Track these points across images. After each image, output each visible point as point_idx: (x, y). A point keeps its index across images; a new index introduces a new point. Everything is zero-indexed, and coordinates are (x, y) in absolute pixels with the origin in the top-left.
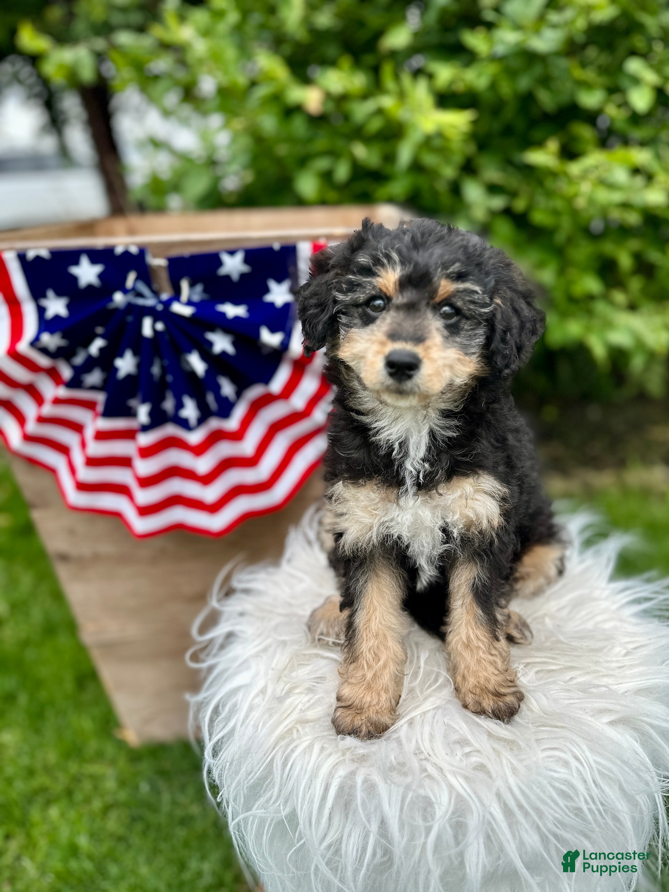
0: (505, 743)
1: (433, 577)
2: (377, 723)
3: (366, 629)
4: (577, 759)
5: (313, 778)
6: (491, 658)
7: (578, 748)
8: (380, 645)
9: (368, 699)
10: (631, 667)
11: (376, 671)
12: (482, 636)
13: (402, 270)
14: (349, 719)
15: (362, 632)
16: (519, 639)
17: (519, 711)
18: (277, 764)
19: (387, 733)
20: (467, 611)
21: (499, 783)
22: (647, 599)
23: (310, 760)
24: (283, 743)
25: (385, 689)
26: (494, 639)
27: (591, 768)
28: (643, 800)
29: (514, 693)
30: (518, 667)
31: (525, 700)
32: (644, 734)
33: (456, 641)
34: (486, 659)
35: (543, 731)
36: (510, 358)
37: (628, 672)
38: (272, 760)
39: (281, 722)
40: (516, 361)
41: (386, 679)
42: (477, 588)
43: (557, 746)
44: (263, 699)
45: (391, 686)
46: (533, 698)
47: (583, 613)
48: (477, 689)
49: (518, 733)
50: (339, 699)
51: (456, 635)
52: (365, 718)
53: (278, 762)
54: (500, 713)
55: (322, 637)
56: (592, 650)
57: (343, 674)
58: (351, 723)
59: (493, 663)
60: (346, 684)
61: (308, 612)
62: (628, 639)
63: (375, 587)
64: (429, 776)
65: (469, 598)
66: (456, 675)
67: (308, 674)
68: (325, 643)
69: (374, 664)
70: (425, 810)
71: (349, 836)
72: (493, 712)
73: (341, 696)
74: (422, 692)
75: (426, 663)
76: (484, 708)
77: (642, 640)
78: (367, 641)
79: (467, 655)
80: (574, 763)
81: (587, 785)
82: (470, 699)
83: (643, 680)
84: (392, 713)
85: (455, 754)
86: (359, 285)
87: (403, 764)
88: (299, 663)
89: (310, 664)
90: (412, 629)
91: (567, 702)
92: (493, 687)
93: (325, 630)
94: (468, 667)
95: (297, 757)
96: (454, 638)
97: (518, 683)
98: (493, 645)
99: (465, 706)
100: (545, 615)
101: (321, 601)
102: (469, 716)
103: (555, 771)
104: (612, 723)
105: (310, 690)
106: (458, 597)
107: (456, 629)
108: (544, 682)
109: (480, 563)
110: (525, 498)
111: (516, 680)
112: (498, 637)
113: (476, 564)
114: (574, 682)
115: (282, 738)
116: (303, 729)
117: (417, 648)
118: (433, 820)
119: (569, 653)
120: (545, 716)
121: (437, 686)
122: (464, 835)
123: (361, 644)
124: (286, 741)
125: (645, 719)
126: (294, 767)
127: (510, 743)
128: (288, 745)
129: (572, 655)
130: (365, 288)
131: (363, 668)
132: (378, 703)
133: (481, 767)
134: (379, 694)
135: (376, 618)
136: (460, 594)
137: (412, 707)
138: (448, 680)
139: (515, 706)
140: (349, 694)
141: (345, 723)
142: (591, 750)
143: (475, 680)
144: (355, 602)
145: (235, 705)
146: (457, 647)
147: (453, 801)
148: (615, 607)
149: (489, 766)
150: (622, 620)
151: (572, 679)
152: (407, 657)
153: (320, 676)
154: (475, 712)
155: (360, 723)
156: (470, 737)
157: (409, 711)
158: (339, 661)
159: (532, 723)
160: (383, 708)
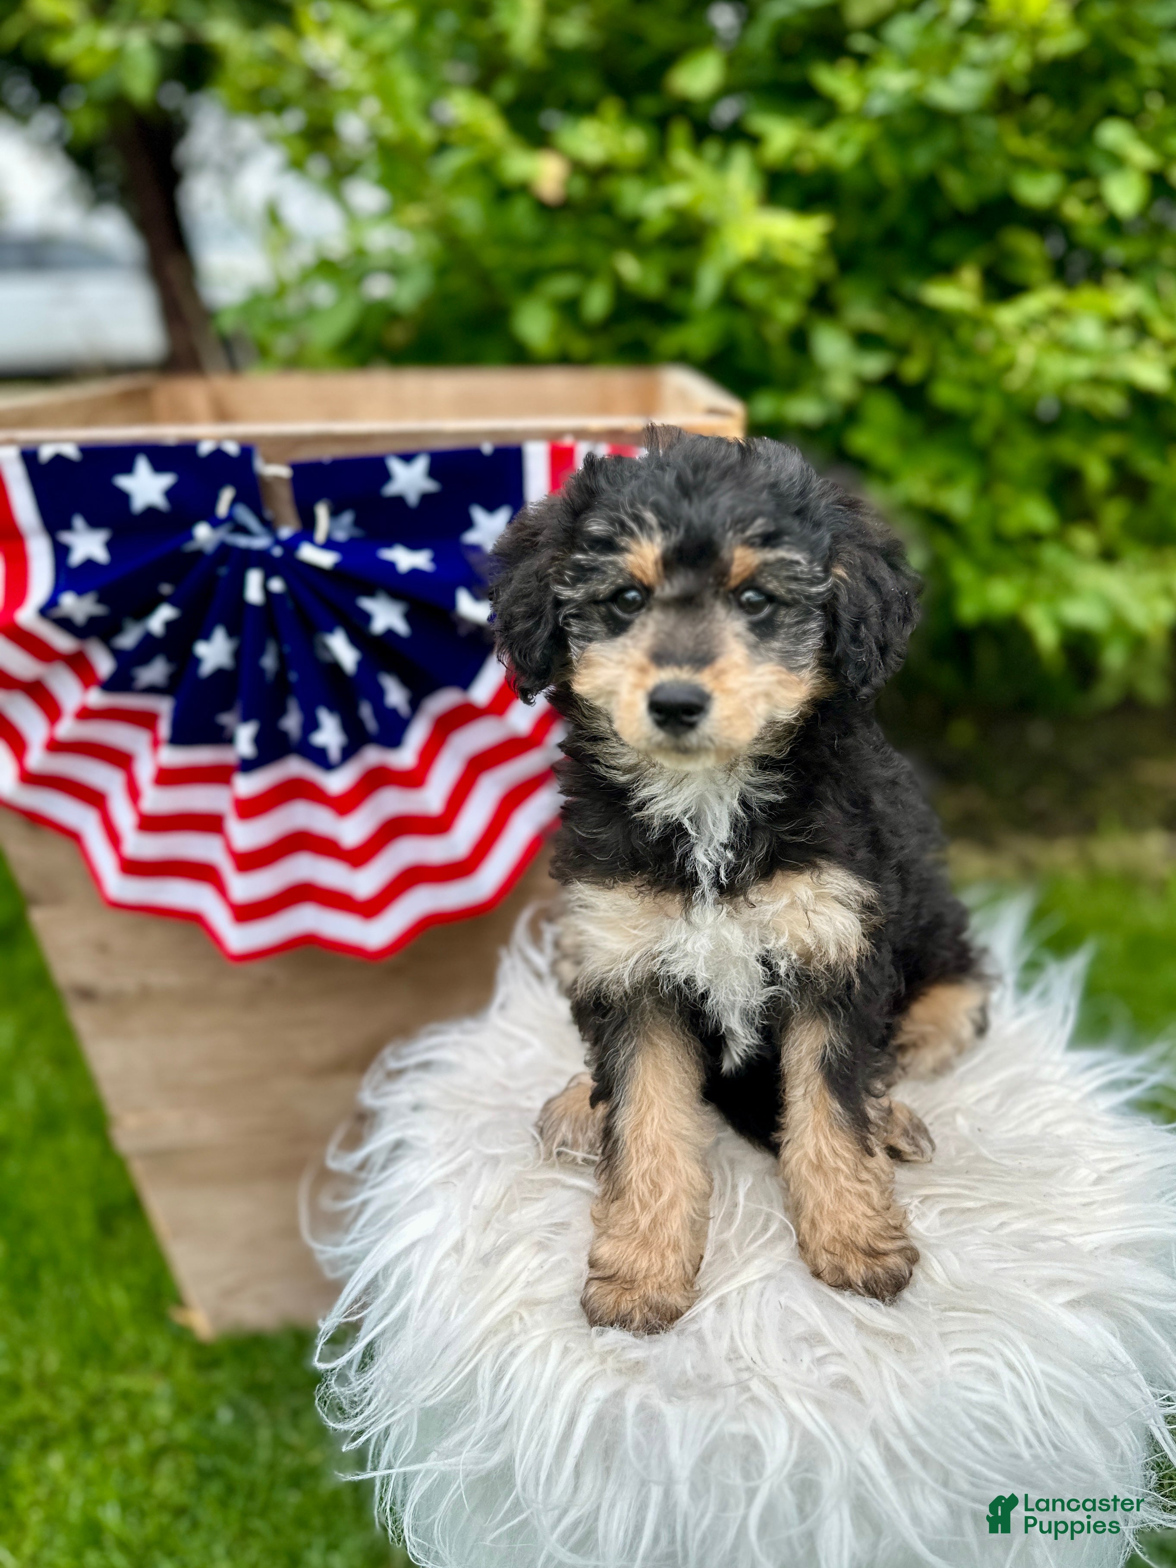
0: (886, 1339)
1: (752, 1047)
2: (660, 1306)
3: (636, 1138)
4: (1011, 1367)
5: (549, 1402)
6: (860, 1187)
7: (1013, 1350)
8: (661, 1167)
9: (643, 1264)
10: (1105, 1203)
11: (656, 1214)
12: (842, 1148)
13: (665, 538)
14: (610, 1299)
15: (628, 1144)
16: (910, 1155)
17: (911, 1282)
18: (483, 1377)
19: (679, 1323)
20: (814, 1106)
21: (877, 1411)
22: (1131, 1083)
23: (544, 1370)
24: (495, 1341)
25: (674, 1246)
26: (865, 1152)
27: (1036, 1384)
28: (1126, 1440)
29: (901, 1251)
30: (909, 1201)
31: (921, 1261)
32: (1127, 1323)
33: (798, 1159)
34: (852, 1191)
35: (953, 1319)
36: (870, 667)
37: (1101, 1213)
38: (475, 1369)
39: (491, 1304)
40: (880, 671)
41: (675, 1227)
42: (830, 1064)
43: (977, 1346)
44: (458, 1262)
45: (685, 1240)
46: (936, 1257)
47: (1023, 1106)
48: (837, 1244)
49: (910, 1324)
50: (592, 1264)
51: (797, 1149)
52: (639, 1298)
53: (486, 1375)
54: (877, 1286)
55: (563, 1149)
56: (1036, 1174)
57: (599, 1220)
58: (614, 1307)
59: (865, 1197)
60: (604, 1238)
61: (539, 1104)
62: (1100, 1155)
63: (650, 1064)
64: (754, 1399)
65: (817, 1083)
66: (801, 1218)
67: (538, 1217)
68: (570, 1159)
69: (653, 1202)
70: (746, 1459)
71: (612, 1506)
72: (866, 1285)
73: (596, 1260)
74: (740, 1249)
75: (747, 1196)
76: (849, 1278)
77: (1125, 1156)
78: (638, 1160)
79: (817, 1183)
80: (1006, 1376)
81: (1029, 1414)
82: (824, 1262)
83: (1126, 1229)
84: (688, 1287)
85: (799, 1360)
86: (594, 569)
87: (707, 1378)
88: (524, 1196)
89: (543, 1199)
90: (721, 1135)
91: (996, 1266)
92: (865, 1240)
93: (570, 1137)
94: (819, 1205)
95: (520, 1365)
96: (794, 1154)
97: (909, 1231)
98: (863, 1164)
99: (817, 1275)
100: (956, 1110)
101: (563, 1083)
102: (823, 1292)
103: (973, 1390)
104: (1073, 1304)
105: (542, 1246)
106: (798, 1081)
107: (798, 1137)
108: (955, 1229)
109: (833, 1018)
110: (912, 899)
111: (904, 1225)
112: (871, 1150)
113: (826, 1020)
114: (1007, 1230)
115: (492, 1332)
116: (531, 1315)
117: (732, 1169)
118: (760, 1475)
119: (998, 1179)
120: (958, 1291)
121: (768, 1239)
122: (816, 1502)
123: (628, 1166)
124: (501, 1336)
125: (1130, 1297)
126: (513, 1383)
127: (896, 1341)
128: (506, 1344)
129: (1004, 1183)
130: (604, 572)
131: (633, 1209)
132: (662, 1270)
133: (844, 1383)
134: (663, 1256)
135: (653, 1119)
136: (802, 1076)
137: (722, 1276)
138: (786, 1228)
139: (904, 1274)
140: (610, 1256)
141: (604, 1307)
142: (1036, 1351)
143: (832, 1228)
144: (614, 1090)
145: (407, 1275)
146: (800, 1169)
147: (795, 1444)
148: (1075, 1097)
149: (859, 1381)
150: (1090, 1121)
151: (1002, 1225)
152: (712, 1188)
153: (561, 1221)
154: (833, 1284)
155: (630, 1306)
156: (825, 1330)
157: (718, 1284)
158: (593, 1194)
159: (934, 1305)
160: (671, 1280)
